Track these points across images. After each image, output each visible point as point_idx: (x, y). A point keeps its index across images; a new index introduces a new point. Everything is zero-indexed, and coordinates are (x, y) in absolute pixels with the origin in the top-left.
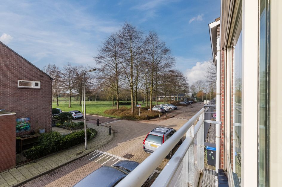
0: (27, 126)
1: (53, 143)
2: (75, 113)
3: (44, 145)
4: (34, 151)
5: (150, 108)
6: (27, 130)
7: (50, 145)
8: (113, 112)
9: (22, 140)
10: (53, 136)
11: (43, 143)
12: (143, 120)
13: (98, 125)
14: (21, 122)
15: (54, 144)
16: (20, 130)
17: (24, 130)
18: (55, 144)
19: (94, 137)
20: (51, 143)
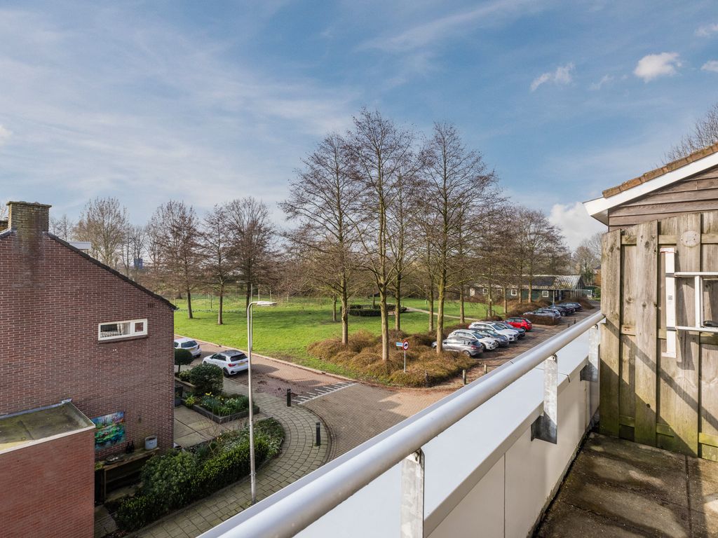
0: (117, 433)
1: (175, 487)
2: (233, 358)
3: (154, 493)
4: (133, 510)
5: (439, 338)
6: (118, 443)
7: (169, 494)
8: (332, 352)
9: (107, 471)
10: (175, 470)
11: (152, 487)
12: (415, 386)
13: (289, 405)
14: (105, 424)
15: (178, 491)
16: (103, 444)
17: (112, 442)
18: (180, 489)
19: (276, 456)
20: (170, 488)
